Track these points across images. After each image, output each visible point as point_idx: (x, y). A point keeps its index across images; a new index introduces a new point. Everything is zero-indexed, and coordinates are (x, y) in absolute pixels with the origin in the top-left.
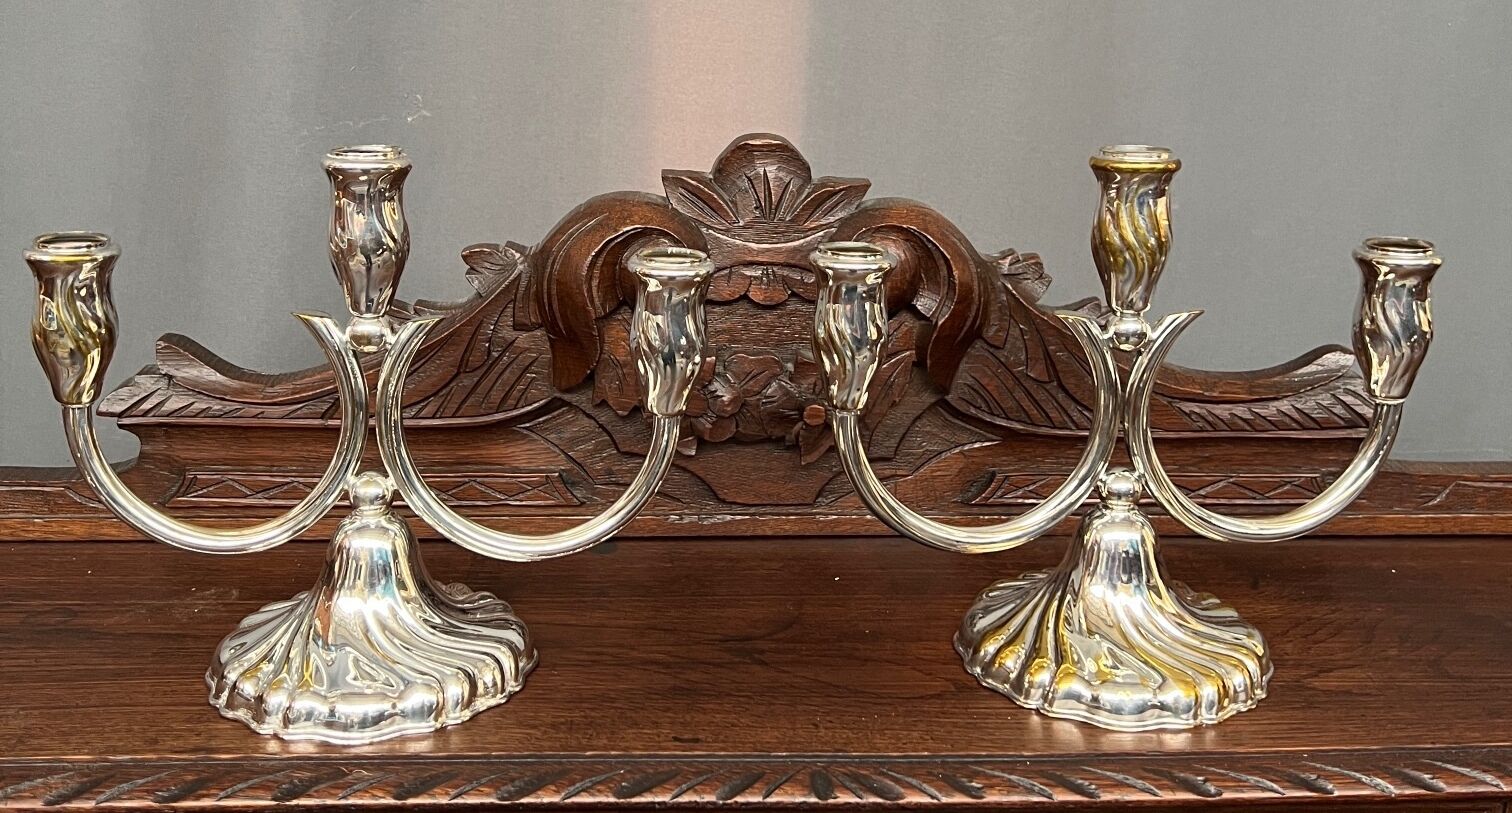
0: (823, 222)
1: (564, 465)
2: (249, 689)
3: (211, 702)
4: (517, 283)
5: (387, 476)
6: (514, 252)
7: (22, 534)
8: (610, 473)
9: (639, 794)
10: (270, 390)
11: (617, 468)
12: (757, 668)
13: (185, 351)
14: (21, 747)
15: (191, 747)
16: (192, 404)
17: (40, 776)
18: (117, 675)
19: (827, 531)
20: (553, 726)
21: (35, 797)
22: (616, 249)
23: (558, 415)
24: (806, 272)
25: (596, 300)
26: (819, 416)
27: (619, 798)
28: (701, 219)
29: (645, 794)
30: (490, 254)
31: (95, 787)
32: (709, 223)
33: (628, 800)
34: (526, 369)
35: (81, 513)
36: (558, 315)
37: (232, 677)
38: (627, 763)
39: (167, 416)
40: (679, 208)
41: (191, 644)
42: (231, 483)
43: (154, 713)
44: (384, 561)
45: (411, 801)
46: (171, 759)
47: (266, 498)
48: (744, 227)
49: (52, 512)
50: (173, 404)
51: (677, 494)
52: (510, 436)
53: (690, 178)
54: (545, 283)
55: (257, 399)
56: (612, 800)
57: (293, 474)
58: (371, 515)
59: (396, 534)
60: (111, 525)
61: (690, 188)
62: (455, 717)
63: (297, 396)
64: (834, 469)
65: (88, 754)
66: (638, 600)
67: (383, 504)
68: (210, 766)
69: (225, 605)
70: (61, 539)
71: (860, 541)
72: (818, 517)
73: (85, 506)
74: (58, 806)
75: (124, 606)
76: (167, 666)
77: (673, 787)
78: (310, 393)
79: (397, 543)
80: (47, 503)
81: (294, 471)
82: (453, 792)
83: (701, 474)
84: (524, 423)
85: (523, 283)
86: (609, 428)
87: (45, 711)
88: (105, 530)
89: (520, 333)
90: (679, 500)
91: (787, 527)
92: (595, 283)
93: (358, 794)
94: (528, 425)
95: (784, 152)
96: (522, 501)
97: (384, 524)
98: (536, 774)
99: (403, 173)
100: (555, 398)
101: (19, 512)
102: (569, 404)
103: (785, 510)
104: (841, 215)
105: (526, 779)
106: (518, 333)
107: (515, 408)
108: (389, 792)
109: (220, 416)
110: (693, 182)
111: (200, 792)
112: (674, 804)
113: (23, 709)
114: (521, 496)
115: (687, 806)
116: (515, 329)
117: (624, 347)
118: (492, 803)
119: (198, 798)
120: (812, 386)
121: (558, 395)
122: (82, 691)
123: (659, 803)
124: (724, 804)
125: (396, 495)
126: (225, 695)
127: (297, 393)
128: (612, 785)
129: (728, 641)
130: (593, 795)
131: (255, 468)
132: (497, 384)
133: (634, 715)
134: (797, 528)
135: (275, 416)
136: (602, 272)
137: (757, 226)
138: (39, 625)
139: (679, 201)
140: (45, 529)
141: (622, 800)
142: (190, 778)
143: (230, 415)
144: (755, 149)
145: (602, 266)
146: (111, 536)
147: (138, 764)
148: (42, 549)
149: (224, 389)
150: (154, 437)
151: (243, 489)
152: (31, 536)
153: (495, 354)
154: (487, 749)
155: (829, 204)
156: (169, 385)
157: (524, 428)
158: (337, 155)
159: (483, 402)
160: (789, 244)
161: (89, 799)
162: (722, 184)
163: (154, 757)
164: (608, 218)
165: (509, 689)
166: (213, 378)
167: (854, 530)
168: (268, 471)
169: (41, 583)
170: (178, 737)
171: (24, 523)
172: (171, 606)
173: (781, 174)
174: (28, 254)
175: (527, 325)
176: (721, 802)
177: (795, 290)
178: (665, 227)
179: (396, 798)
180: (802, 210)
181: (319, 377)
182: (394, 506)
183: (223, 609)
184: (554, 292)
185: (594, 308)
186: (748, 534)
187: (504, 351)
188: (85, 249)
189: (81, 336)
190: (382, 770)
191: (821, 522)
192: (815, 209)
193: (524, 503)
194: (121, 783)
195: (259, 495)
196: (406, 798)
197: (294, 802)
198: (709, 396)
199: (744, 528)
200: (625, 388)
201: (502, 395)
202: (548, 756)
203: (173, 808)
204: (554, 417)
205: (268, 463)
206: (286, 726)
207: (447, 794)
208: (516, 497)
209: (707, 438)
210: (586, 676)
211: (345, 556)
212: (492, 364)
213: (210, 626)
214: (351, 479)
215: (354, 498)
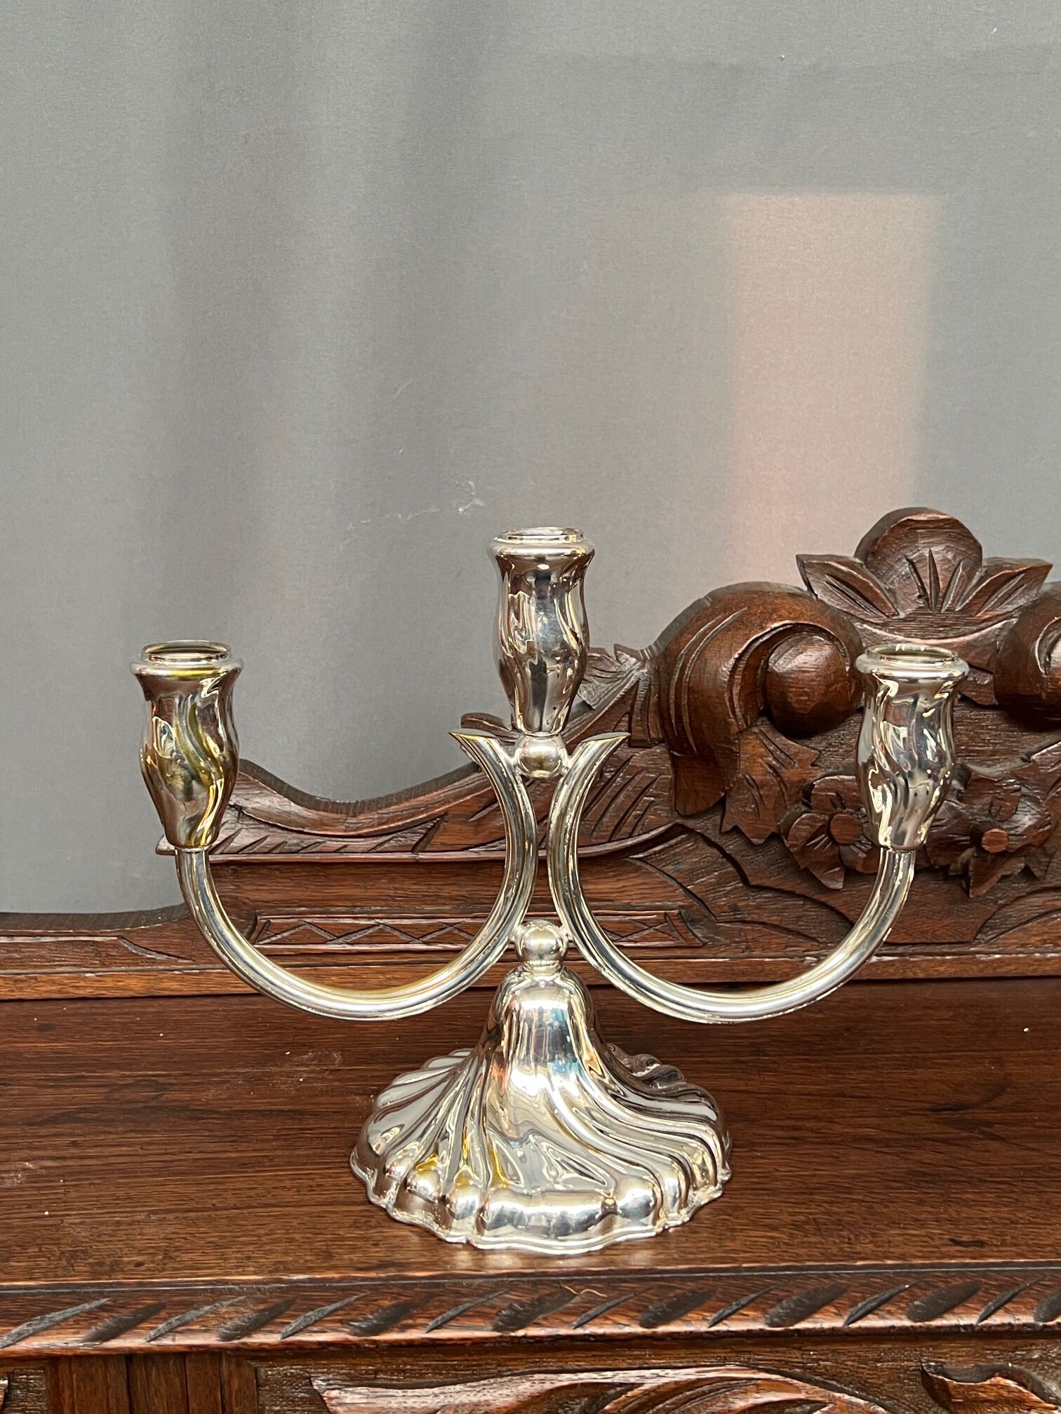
0: (999, 611)
1: (681, 901)
2: (426, 1185)
3: (372, 1200)
4: (633, 693)
5: (559, 924)
6: (628, 656)
7: (71, 990)
8: (735, 909)
9: (939, 1315)
10: (354, 820)
11: (744, 903)
12: (995, 1145)
13: (254, 778)
14: (173, 1265)
15: (375, 1262)
16: (266, 838)
17: (207, 1303)
18: (244, 1165)
19: (989, 972)
20: (796, 1226)
21: (206, 1331)
22: (761, 650)
23: (676, 844)
24: (979, 672)
25: (737, 710)
26: (1000, 842)
27: (915, 1321)
28: (852, 612)
29: (946, 1316)
30: (600, 659)
31: (276, 1317)
32: (862, 617)
33: (927, 1323)
34: (643, 792)
35: (137, 964)
36: (688, 728)
37: (399, 1169)
38: (908, 1275)
39: (237, 853)
40: (826, 599)
41: (311, 1122)
42: (308, 927)
43: (310, 1215)
44: (560, 1022)
45: (661, 1329)
46: (356, 1279)
47: (348, 943)
48: (904, 620)
49: (104, 965)
50: (244, 839)
51: (813, 932)
52: (621, 869)
53: (839, 563)
54: (672, 692)
55: (338, 831)
56: (908, 1323)
57: (380, 915)
58: (543, 971)
59: (571, 993)
60: (173, 978)
61: (840, 575)
62: (676, 1217)
63: (385, 827)
64: (1000, 902)
65: (255, 1273)
66: (806, 1060)
67: (556, 959)
68: (404, 1287)
69: (332, 1071)
70: (118, 995)
71: (1027, 983)
72: (978, 956)
73: (142, 957)
74: (236, 1342)
75: (215, 1075)
76: (297, 1152)
77: (978, 1306)
78: (400, 823)
79: (572, 1001)
80: (98, 954)
81: (379, 912)
82: (711, 1317)
83: (843, 910)
84: (637, 853)
85: (641, 693)
86: (738, 858)
87: (180, 1215)
88: (166, 984)
89: (637, 750)
90: (814, 939)
91: (942, 969)
92: (736, 690)
93: (596, 1321)
94: (641, 855)
95: (953, 530)
96: (636, 942)
97: (558, 981)
98: (805, 1291)
99: (587, 558)
100: (677, 824)
101: (67, 965)
102: (690, 831)
103: (938, 949)
104: (1022, 602)
105: (794, 1298)
106: (634, 750)
107: (631, 836)
108: (633, 1318)
109: (297, 852)
110: (843, 568)
111: (405, 1322)
112: (983, 1326)
113: (154, 1212)
114: (635, 937)
115: (999, 1329)
116: (630, 746)
117: (761, 765)
118: (761, 1330)
119: (404, 1329)
120: (987, 807)
121: (679, 821)
122: (212, 1187)
123: (965, 1327)
124: (1045, 1326)
125: (572, 948)
126: (392, 1193)
127: (384, 824)
128: (903, 1305)
129: (940, 1110)
130: (883, 1318)
131: (333, 909)
132: (611, 810)
133: (885, 1210)
134: (952, 970)
135: (359, 850)
136: (744, 676)
137: (921, 618)
138: (128, 1102)
139: (825, 590)
140: (97, 985)
141: (919, 1324)
142: (387, 1303)
143: (309, 850)
144: (918, 525)
145: (745, 669)
146: (172, 990)
147: (321, 1285)
148: (97, 1008)
149: (303, 821)
150: (221, 877)
151: (322, 933)
152: (82, 993)
153: (608, 775)
154: (734, 1260)
155: (1005, 589)
156: (239, 818)
157: (636, 859)
158: (510, 538)
159: (594, 830)
160: (962, 639)
161: (271, 1332)
162: (876, 569)
163: (336, 1276)
164: (747, 613)
165: (720, 1177)
166: (287, 808)
167: (1020, 971)
168: (350, 912)
169: (110, 1049)
170: (354, 1249)
171: (75, 978)
172: (271, 1075)
173: (950, 556)
174: (138, 668)
175: (646, 741)
176: (1041, 1324)
177: (966, 693)
178: (819, 622)
179: (642, 1325)
180: (975, 597)
181: (407, 804)
182: (568, 960)
183: (331, 1077)
184: (685, 702)
185: (736, 720)
186: (897, 977)
187: (617, 772)
188: (204, 662)
189: (202, 764)
190: (614, 1288)
191: (983, 962)
192: (990, 597)
193: (638, 944)
194: (306, 1310)
195: (340, 940)
196: (655, 1326)
197: (521, 1333)
198: (863, 821)
199: (891, 970)
200: (762, 812)
201: (616, 822)
202: (811, 1268)
203: (375, 1342)
204: (671, 846)
205: (349, 904)
206: (480, 1232)
207: (704, 1319)
208: (629, 938)
209: (859, 868)
210: (796, 1158)
211: (515, 1018)
212: (604, 787)
213: (323, 1099)
214: (518, 929)
215: (523, 951)
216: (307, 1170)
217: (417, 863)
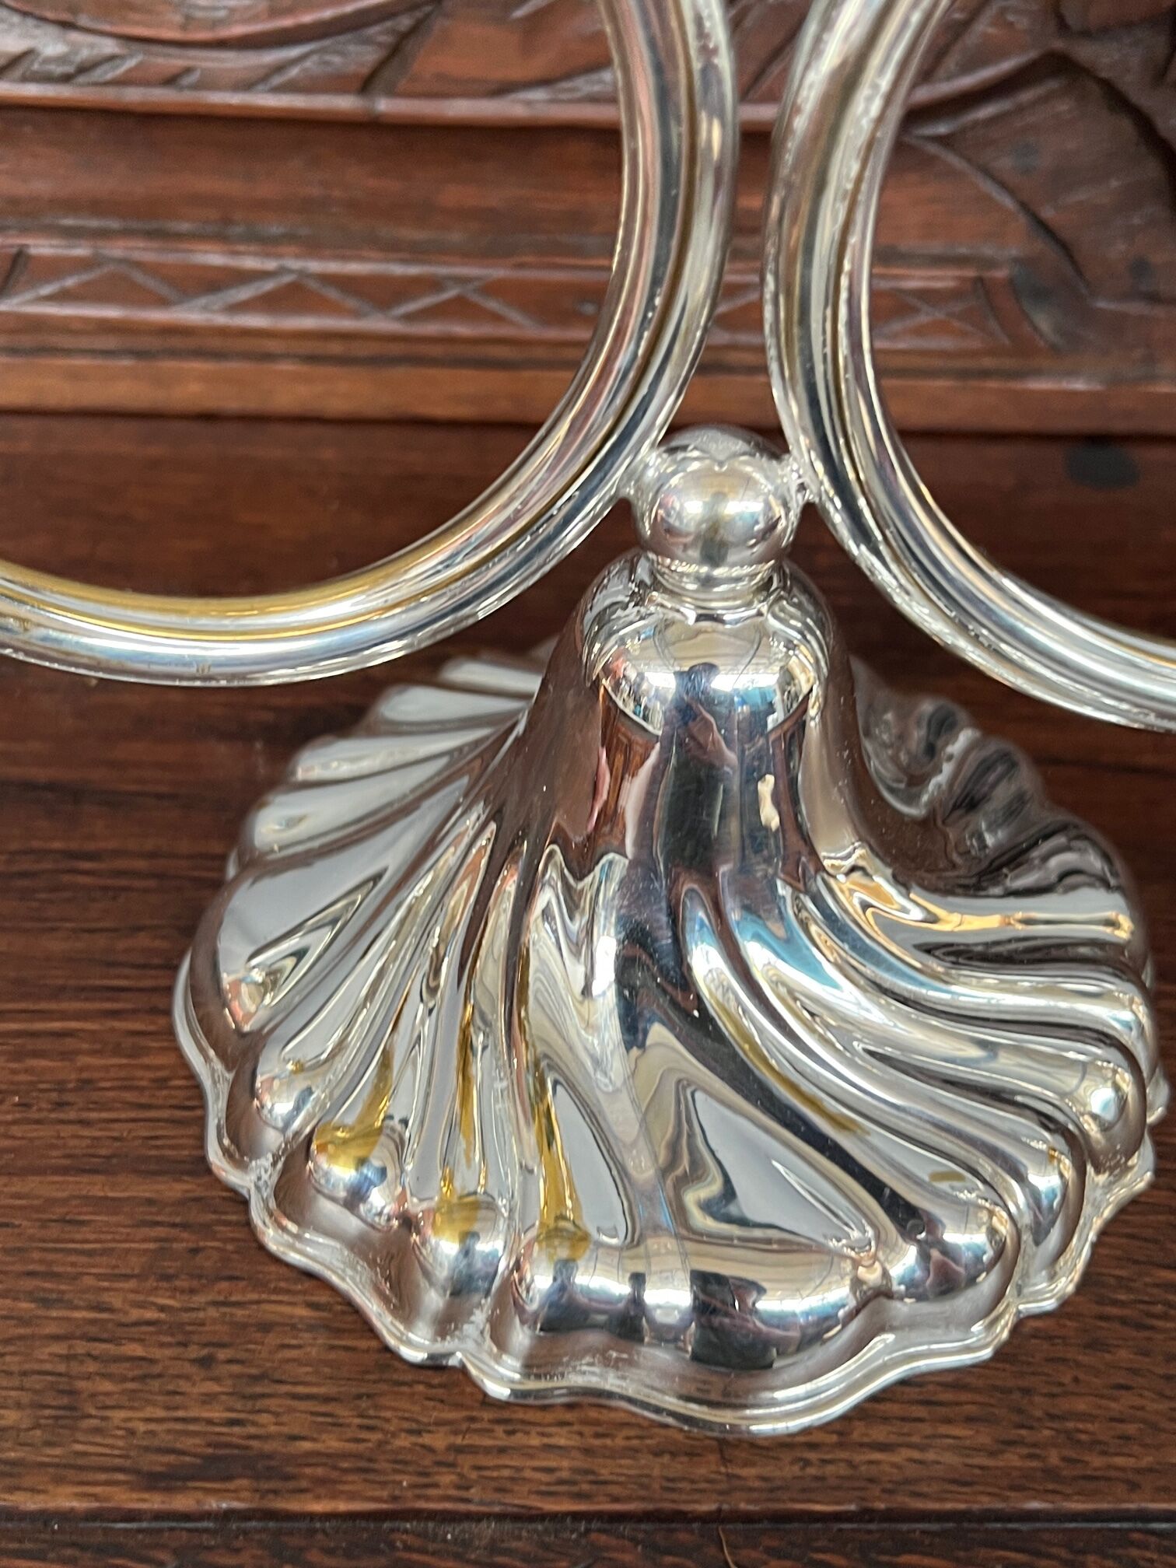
3: (214, 1162)
5: (779, 452)
42: (122, 270)
47: (220, 311)
55: (167, 26)
57: (290, 249)
59: (791, 645)
63: (288, 23)
67: (762, 560)
78: (327, 14)
81: (288, 240)
84: (934, 125)
94: (944, 130)
100: (1050, 53)
102: (1079, 73)
107: (928, 79)
127: (284, 12)
151: (156, 284)
195: (201, 303)
204: (1021, 108)
205: (214, 216)
214: (651, 460)
215: (653, 527)
216: (64, 1016)
217: (374, 125)
